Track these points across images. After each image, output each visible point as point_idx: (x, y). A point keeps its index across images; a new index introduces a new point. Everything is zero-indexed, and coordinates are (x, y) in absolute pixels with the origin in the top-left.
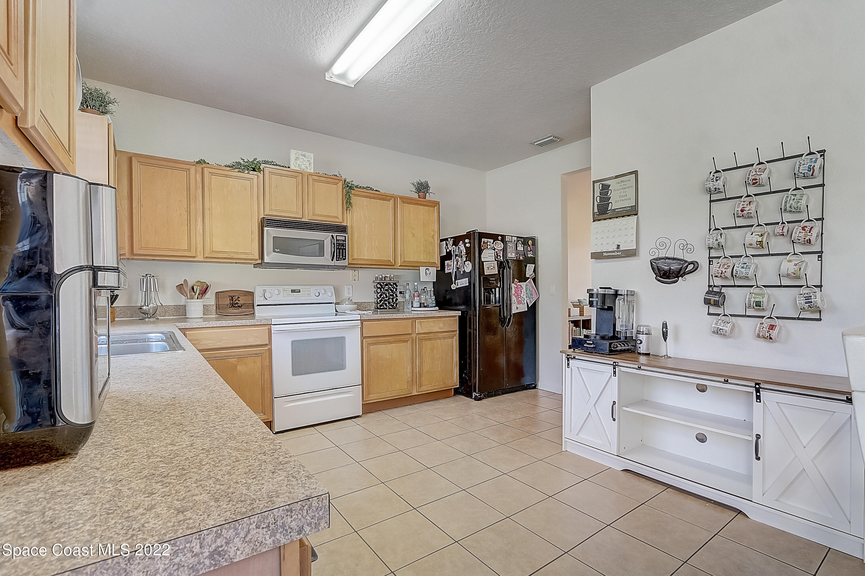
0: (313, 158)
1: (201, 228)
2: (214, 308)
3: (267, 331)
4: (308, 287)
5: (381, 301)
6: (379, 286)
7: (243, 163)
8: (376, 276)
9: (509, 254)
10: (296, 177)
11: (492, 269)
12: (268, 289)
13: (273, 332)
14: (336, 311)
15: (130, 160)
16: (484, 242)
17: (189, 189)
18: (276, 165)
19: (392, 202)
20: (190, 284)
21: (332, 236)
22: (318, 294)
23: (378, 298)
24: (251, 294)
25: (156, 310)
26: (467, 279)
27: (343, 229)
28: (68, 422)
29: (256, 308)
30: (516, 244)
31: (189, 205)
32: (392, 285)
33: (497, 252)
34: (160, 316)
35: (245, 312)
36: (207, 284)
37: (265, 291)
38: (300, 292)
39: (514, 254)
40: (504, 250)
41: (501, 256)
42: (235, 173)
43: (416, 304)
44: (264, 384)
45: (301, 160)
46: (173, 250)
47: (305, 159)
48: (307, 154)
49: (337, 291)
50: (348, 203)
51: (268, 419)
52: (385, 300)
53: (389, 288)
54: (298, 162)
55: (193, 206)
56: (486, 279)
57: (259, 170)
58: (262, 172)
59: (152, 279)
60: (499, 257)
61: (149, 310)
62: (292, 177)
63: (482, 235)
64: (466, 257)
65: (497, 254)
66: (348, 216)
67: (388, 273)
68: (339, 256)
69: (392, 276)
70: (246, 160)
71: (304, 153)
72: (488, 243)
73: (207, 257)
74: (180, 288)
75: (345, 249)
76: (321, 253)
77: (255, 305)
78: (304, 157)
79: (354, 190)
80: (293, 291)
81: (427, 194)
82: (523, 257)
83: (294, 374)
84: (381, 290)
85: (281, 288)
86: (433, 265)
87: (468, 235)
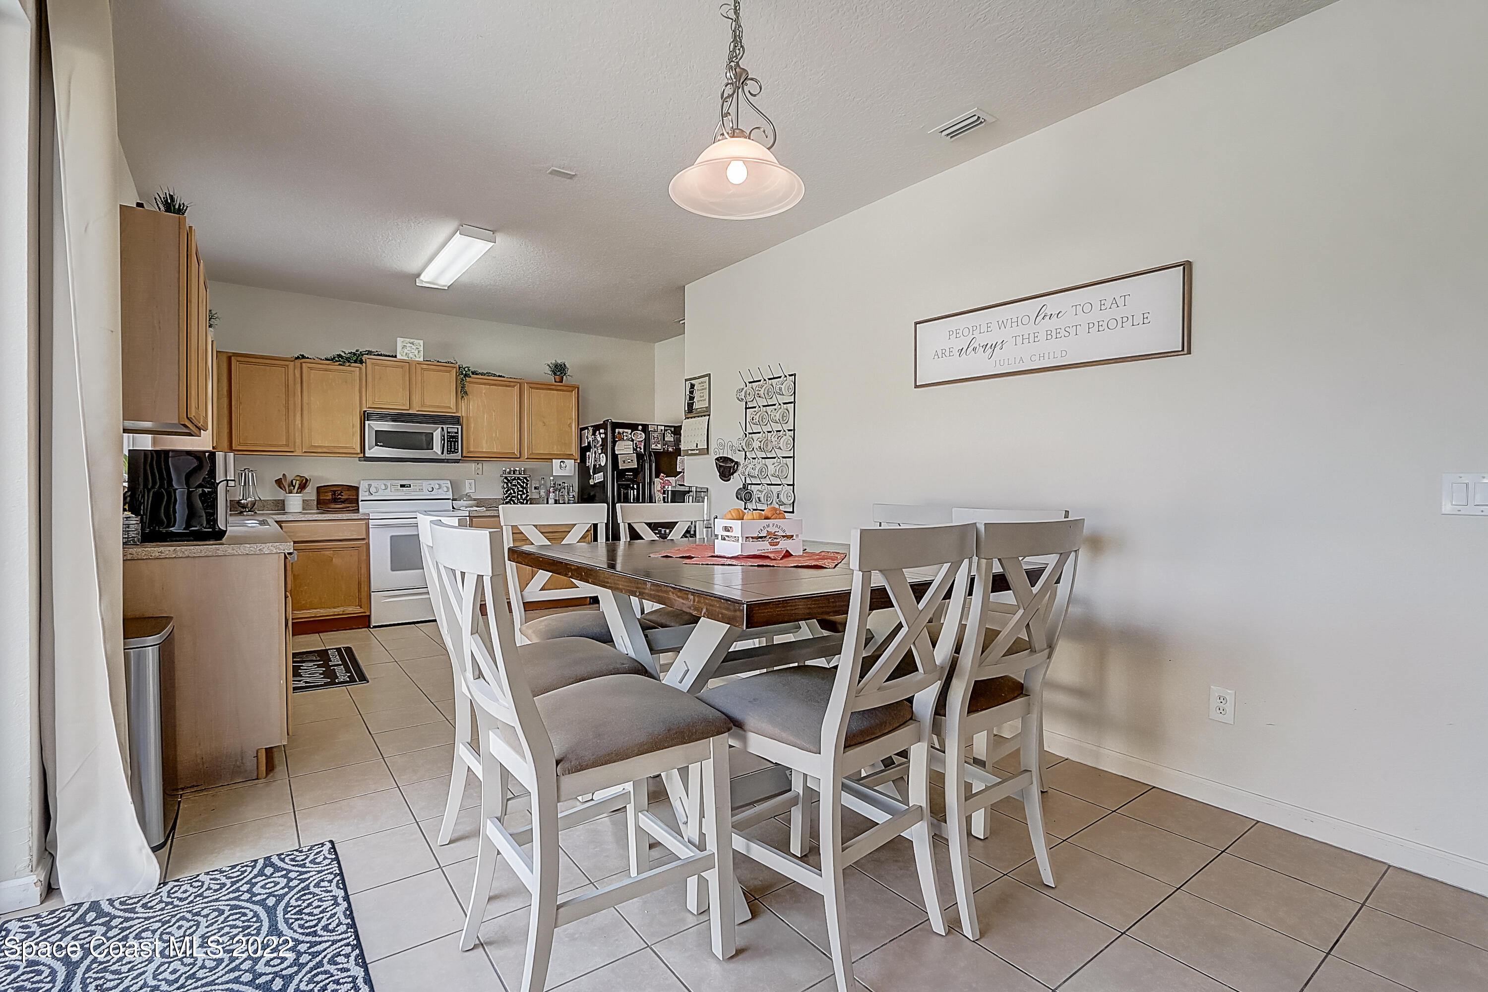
0: (422, 345)
1: (300, 422)
2: (315, 503)
3: (364, 525)
4: (420, 482)
5: (507, 497)
6: (505, 481)
7: (344, 355)
8: (504, 469)
9: (653, 446)
10: (402, 367)
11: (629, 462)
12: (374, 484)
13: (370, 526)
14: (453, 508)
15: (229, 359)
16: (619, 433)
17: (287, 386)
18: (381, 355)
19: (517, 388)
20: (289, 479)
21: (442, 428)
22: (430, 490)
23: (505, 494)
24: (356, 489)
25: (254, 504)
26: (602, 473)
27: (456, 420)
28: (220, 528)
29: (360, 503)
30: (664, 434)
31: (287, 401)
32: (521, 480)
33: (636, 443)
34: (258, 511)
35: (348, 507)
36: (306, 479)
37: (370, 486)
38: (410, 487)
39: (659, 446)
40: (647, 441)
41: (642, 447)
42: (335, 367)
43: (551, 501)
44: (361, 578)
45: (408, 349)
46: (271, 446)
47: (413, 347)
48: (416, 341)
49: (455, 486)
50: (462, 392)
51: (365, 612)
52: (514, 497)
53: (518, 483)
54: (406, 351)
55: (291, 402)
56: (620, 474)
57: (361, 362)
58: (364, 364)
59: (250, 474)
60: (638, 449)
61: (247, 504)
62: (397, 367)
63: (616, 425)
64: (602, 449)
65: (636, 446)
66: (463, 405)
67: (518, 466)
68: (451, 449)
69: (523, 469)
70: (347, 352)
71: (412, 340)
72: (625, 434)
73: (305, 452)
74: (279, 482)
75: (458, 442)
76: (429, 446)
77: (360, 500)
78: (412, 345)
79: (470, 377)
80: (402, 486)
81: (564, 377)
82: (673, 449)
83: (393, 569)
84: (507, 485)
85: (389, 483)
86: (569, 457)
87: (604, 426)
